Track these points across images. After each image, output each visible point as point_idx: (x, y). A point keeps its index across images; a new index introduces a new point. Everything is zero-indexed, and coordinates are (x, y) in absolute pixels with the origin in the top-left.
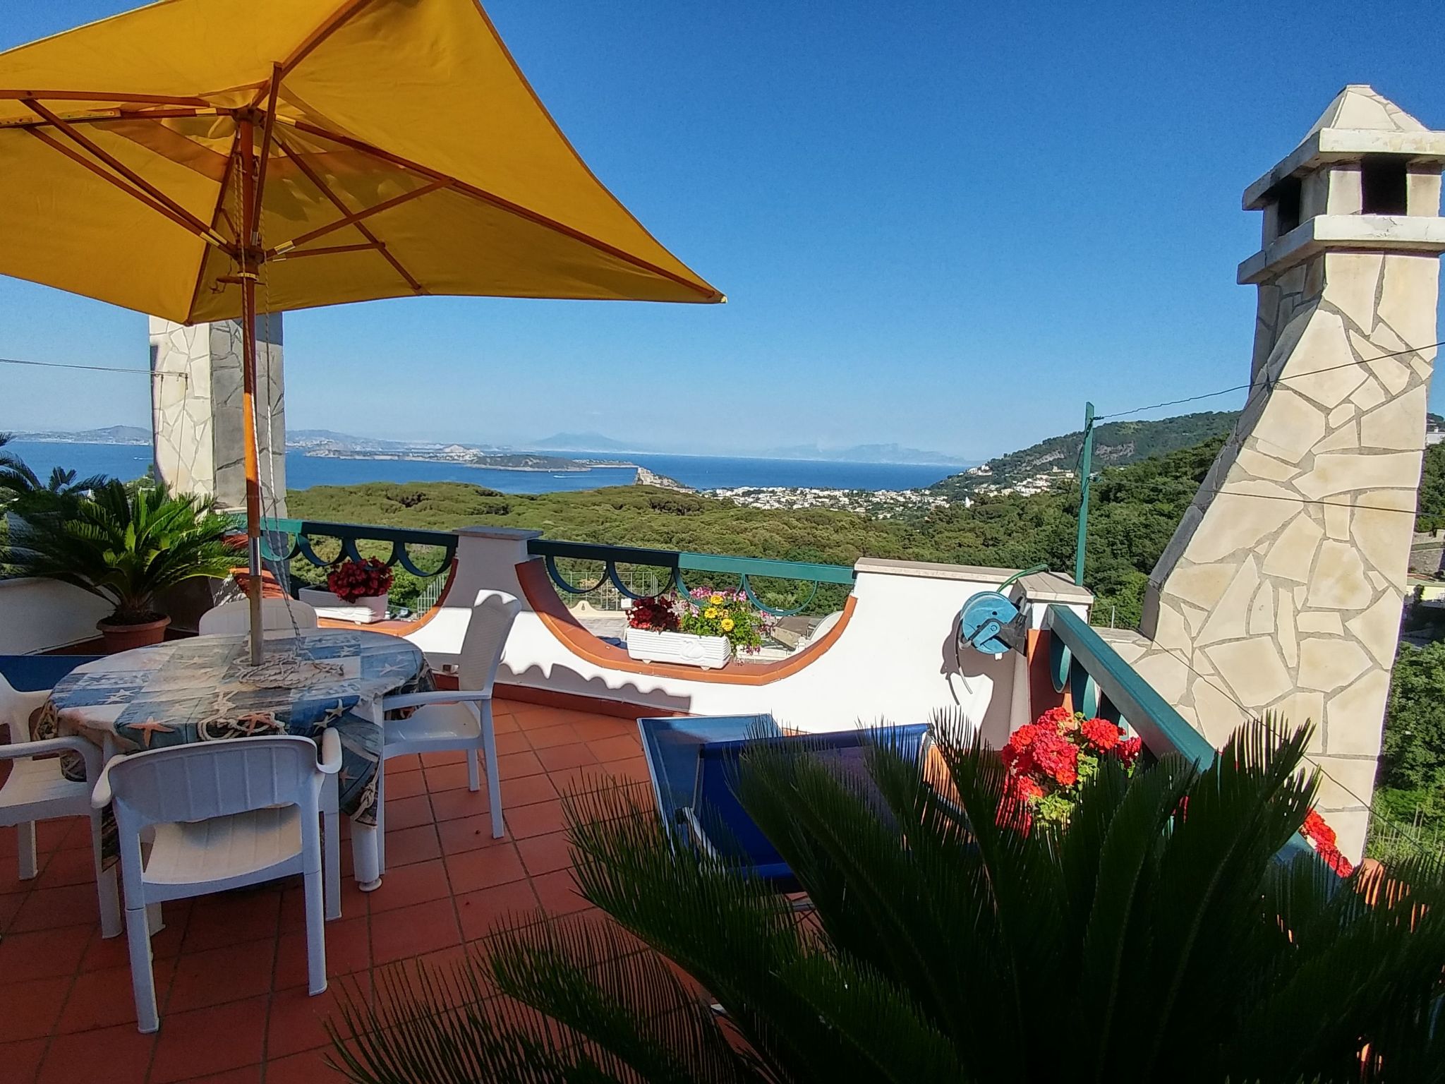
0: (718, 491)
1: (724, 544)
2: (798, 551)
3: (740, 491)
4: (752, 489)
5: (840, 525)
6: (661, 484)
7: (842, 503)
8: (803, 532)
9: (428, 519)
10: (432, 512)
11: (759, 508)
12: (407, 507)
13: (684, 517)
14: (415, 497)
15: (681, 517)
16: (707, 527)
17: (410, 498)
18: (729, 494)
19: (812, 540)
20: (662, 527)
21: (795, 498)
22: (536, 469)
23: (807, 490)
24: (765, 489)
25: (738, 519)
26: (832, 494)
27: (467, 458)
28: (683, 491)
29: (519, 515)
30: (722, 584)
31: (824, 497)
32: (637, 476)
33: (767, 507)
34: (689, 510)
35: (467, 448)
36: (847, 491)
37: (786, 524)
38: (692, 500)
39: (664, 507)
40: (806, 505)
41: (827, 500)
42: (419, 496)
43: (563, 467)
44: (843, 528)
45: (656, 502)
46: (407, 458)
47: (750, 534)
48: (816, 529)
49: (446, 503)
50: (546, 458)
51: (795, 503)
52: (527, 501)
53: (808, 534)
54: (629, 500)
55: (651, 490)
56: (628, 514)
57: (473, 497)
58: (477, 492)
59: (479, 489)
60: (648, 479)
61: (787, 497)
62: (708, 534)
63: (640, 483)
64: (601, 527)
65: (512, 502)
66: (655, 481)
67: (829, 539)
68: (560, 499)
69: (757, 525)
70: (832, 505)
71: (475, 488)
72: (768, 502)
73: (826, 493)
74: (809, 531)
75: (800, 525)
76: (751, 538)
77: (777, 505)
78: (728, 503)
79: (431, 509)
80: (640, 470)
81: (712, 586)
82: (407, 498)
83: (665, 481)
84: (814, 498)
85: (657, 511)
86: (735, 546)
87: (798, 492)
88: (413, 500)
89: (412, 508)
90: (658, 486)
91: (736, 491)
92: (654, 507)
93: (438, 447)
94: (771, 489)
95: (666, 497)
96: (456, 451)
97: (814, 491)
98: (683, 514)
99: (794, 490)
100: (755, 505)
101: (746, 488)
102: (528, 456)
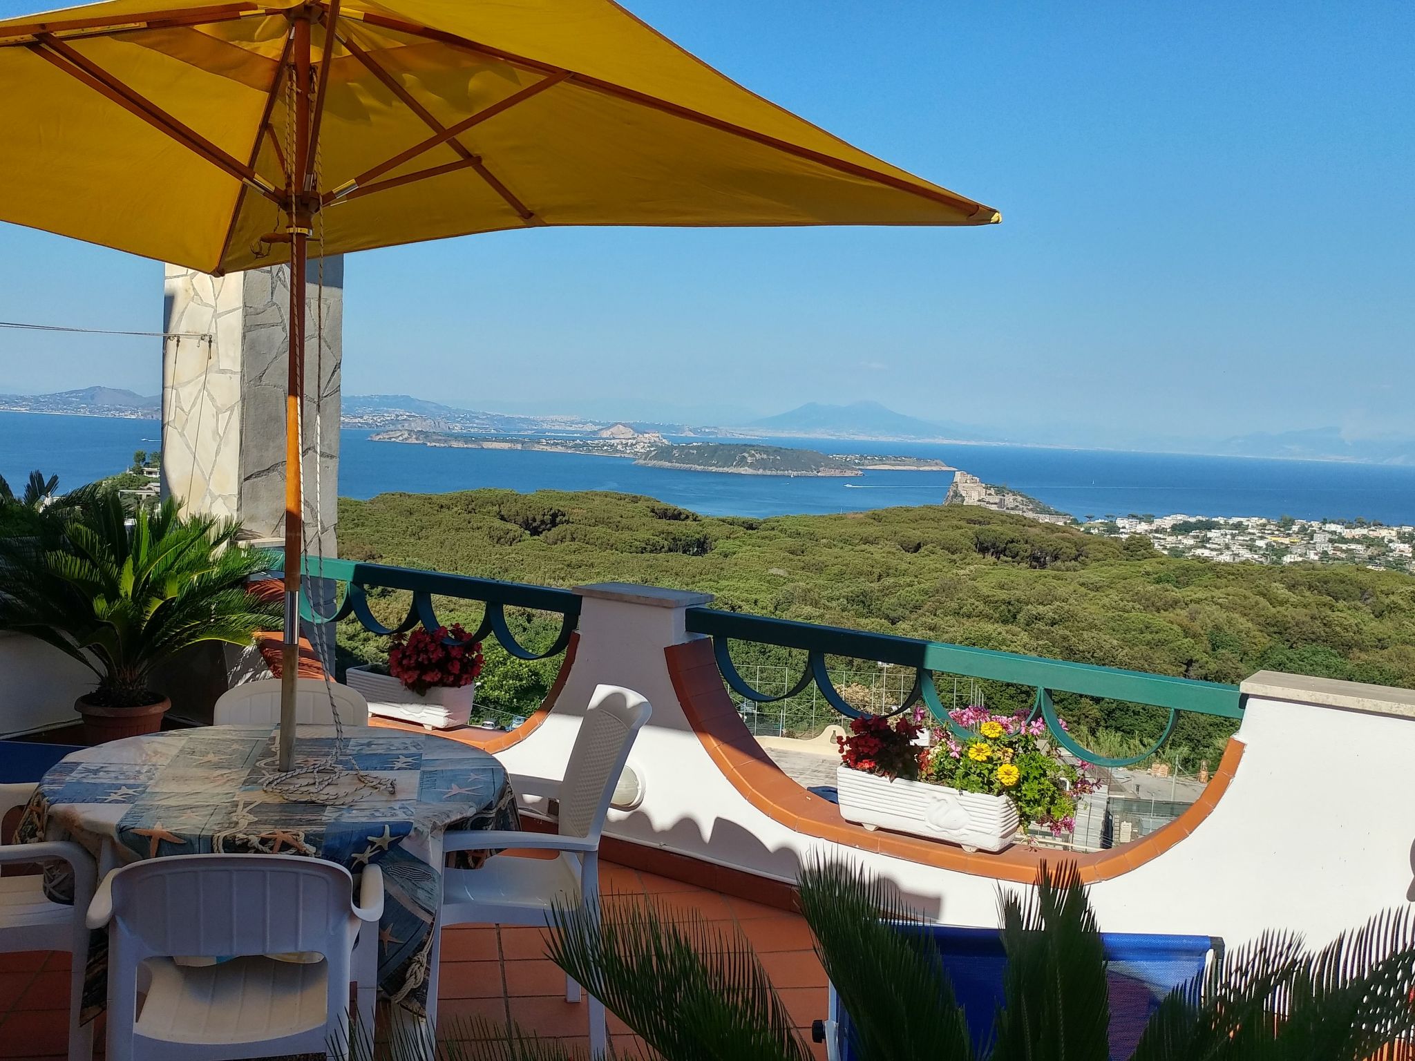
0: (1120, 523)
1: (1127, 631)
2: (1290, 653)
3: (1168, 522)
4: (1193, 520)
5: (1387, 601)
6: (1001, 504)
7: (1397, 553)
8: (1301, 614)
9: (567, 558)
10: (574, 545)
11: (1205, 560)
12: (532, 535)
13: (1044, 572)
14: (547, 518)
15: (1037, 572)
16: (1093, 594)
17: (539, 518)
18: (1142, 527)
19: (1321, 631)
20: (999, 592)
21: (1287, 541)
22: (761, 472)
23: (1316, 525)
24: (1221, 520)
25: (1159, 581)
26: (1372, 534)
27: (639, 448)
28: (1045, 519)
29: (726, 556)
30: (1118, 713)
31: (1354, 540)
32: (953, 488)
33: (1226, 557)
34: (1056, 558)
35: (639, 429)
36: (1408, 529)
37: (1264, 595)
38: (1063, 539)
39: (1003, 551)
40: (1312, 556)
41: (1359, 547)
42: (554, 516)
43: (808, 468)
44: (1393, 608)
45: (988, 539)
46: (537, 448)
47: (1184, 613)
48: (1332, 608)
49: (600, 531)
50: (778, 451)
51: (1286, 550)
52: (741, 531)
53: (1313, 618)
54: (933, 534)
55: (979, 517)
56: (929, 562)
57: (645, 520)
58: (653, 511)
59: (657, 506)
60: (973, 493)
61: (1270, 539)
62: (1093, 608)
63: (957, 501)
64: (875, 585)
65: (713, 531)
66: (988, 499)
67: (1359, 632)
68: (802, 530)
69: (1200, 595)
70: (1371, 558)
71: (649, 504)
72: (1227, 547)
73: (1358, 532)
74: (1316, 612)
75: (1294, 598)
76: (1186, 622)
77: (1246, 554)
78: (1137, 548)
79: (573, 539)
80: (958, 476)
81: (1098, 714)
82: (534, 520)
83: (1009, 500)
84: (1331, 541)
85: (990, 558)
86: (1149, 637)
87: (1295, 528)
88: (543, 522)
89: (542, 537)
90: (994, 508)
91: (1158, 522)
92: (983, 550)
93: (589, 428)
94: (1235, 520)
95: (1008, 532)
96: (621, 435)
97: (1333, 527)
98: (1043, 566)
99: (1286, 525)
100: (1199, 552)
101: (1180, 518)
102: (746, 447)
